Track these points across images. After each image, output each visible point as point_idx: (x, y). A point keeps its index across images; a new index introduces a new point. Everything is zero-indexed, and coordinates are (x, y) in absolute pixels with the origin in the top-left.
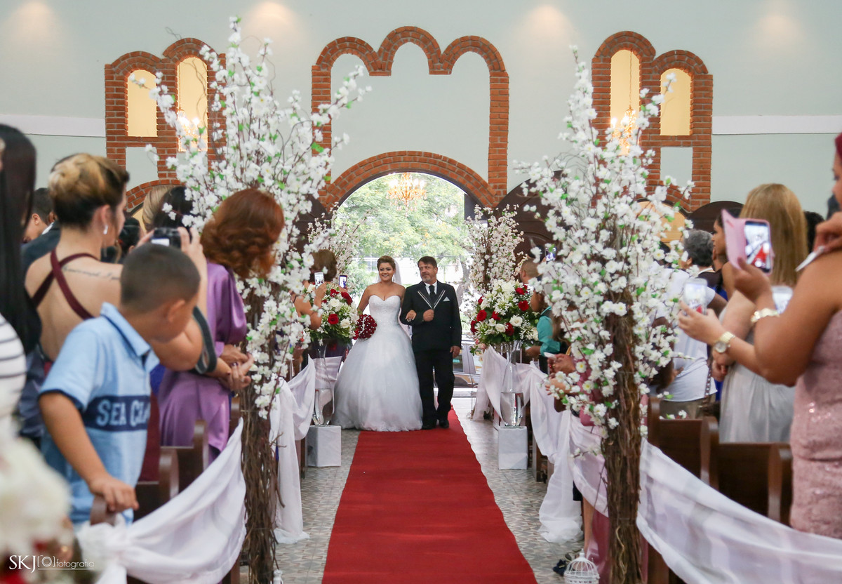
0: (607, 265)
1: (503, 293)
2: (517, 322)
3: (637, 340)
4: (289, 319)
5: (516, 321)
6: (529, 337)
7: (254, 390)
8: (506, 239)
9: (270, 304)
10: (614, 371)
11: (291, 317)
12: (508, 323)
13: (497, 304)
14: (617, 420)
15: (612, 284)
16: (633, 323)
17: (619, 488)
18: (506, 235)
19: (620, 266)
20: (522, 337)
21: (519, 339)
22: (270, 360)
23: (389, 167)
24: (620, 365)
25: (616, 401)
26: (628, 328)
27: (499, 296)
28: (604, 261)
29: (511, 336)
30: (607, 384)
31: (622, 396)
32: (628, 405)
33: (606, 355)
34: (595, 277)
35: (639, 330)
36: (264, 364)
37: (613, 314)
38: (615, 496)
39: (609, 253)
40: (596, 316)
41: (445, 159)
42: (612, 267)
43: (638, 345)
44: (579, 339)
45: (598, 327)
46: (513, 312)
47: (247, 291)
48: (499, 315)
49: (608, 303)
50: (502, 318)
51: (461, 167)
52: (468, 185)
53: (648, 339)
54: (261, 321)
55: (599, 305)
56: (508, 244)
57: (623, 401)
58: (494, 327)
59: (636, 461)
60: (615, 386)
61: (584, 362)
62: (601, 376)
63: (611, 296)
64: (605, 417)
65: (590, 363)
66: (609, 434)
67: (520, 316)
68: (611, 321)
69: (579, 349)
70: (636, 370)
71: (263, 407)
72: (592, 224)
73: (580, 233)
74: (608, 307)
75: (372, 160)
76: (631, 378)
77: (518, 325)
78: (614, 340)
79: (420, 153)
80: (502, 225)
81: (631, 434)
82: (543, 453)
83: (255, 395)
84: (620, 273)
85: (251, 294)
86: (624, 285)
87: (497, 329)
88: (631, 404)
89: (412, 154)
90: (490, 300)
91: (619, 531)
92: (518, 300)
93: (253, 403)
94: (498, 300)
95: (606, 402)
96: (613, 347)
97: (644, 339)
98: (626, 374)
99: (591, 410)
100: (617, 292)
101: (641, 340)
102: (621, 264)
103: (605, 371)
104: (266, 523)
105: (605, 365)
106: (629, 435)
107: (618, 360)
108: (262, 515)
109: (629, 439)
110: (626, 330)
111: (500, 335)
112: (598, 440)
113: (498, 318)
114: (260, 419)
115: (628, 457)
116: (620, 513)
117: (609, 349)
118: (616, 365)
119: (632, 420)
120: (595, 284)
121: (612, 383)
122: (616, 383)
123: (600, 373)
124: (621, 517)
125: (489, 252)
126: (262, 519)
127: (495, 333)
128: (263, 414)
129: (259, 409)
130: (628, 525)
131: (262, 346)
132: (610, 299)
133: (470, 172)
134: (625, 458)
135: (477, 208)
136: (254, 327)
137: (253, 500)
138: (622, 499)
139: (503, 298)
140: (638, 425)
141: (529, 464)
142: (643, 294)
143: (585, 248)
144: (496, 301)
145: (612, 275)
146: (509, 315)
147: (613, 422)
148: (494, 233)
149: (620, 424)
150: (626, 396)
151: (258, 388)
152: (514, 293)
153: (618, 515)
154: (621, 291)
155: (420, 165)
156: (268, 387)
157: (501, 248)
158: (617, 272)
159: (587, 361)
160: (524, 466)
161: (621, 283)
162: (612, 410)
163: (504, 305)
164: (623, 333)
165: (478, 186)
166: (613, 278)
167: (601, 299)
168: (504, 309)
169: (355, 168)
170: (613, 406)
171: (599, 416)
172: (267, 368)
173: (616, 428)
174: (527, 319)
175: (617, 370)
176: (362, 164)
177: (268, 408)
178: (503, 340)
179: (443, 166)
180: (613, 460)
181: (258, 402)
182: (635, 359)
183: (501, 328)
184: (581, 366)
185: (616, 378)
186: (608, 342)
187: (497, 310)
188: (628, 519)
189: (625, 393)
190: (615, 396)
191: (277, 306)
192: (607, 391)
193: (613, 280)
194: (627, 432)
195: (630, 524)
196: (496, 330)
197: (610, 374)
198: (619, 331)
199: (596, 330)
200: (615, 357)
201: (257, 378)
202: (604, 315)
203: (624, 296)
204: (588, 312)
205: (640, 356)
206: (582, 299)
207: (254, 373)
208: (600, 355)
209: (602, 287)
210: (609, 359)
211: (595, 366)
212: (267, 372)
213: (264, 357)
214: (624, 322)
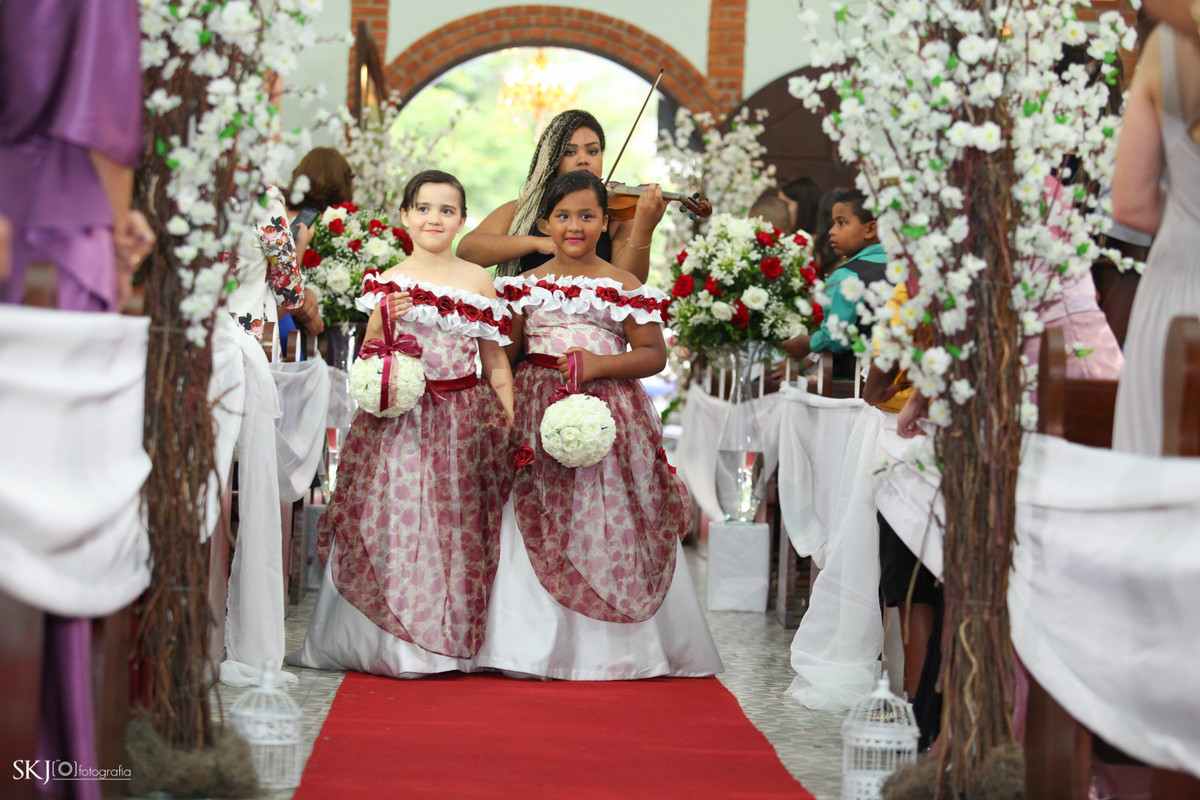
0: (962, 45)
1: (729, 241)
2: (757, 299)
3: (1018, 214)
4: (263, 131)
5: (755, 297)
6: (781, 332)
7: (179, 280)
8: (738, 178)
9: (219, 89)
10: (970, 276)
11: (268, 125)
12: (738, 302)
13: (716, 262)
14: (972, 385)
15: (972, 88)
16: (1015, 178)
17: (971, 534)
18: (740, 172)
19: (989, 47)
20: (766, 333)
21: (758, 337)
22: (217, 219)
23: (506, 35)
24: (981, 264)
25: (971, 344)
26: (1003, 188)
27: (721, 246)
28: (956, 37)
29: (744, 330)
30: (953, 306)
31: (983, 331)
32: (996, 352)
33: (952, 240)
34: (935, 68)
35: (1027, 192)
36: (205, 227)
37: (972, 152)
38: (961, 552)
39: (968, 20)
40: (933, 155)
41: (620, 24)
42: (973, 49)
43: (1023, 225)
44: (895, 206)
45: (938, 180)
46: (748, 280)
47: (175, 63)
48: (719, 282)
49: (961, 126)
50: (725, 292)
51: (653, 41)
52: (667, 78)
53: (1045, 213)
54: (202, 127)
55: (941, 134)
56: (742, 188)
57: (985, 344)
58: (708, 310)
59: (1009, 479)
60: (970, 311)
61: (905, 261)
62: (941, 290)
63: (968, 114)
64: (945, 376)
65: (917, 258)
66: (952, 416)
67: (765, 287)
68: (970, 169)
69: (894, 230)
70: (1018, 280)
71: (197, 318)
74: (964, 134)
75: (472, 20)
76: (1006, 294)
77: (758, 306)
78: (971, 210)
79: (569, 11)
80: (732, 149)
81: (1000, 417)
82: (802, 552)
83: (180, 293)
84: (991, 65)
85: (183, 73)
86: (997, 92)
87: (714, 312)
88: (1003, 353)
90: (702, 253)
91: (968, 627)
92: (759, 256)
93: (175, 312)
94: (719, 254)
95: (948, 345)
96: (970, 223)
97: (1035, 212)
98: (995, 287)
99: (916, 360)
100: (981, 105)
101: (1028, 217)
102: (993, 43)
103: (951, 275)
104: (193, 578)
105: (950, 263)
106: (996, 420)
107: (978, 254)
108: (184, 559)
109: (996, 427)
110: (997, 192)
111: (721, 325)
113: (719, 291)
114: (190, 345)
115: (993, 466)
116: (970, 589)
117: (960, 228)
118: (973, 264)
119: (1004, 386)
120: (937, 81)
121: (964, 303)
122: (972, 303)
123: (940, 283)
124: (972, 597)
126: (183, 568)
127: (711, 322)
128: (196, 334)
129: (189, 324)
130: (986, 616)
131: (201, 187)
132: (965, 118)
133: (670, 53)
134: (986, 468)
135: (682, 114)
136: (184, 143)
137: (167, 523)
138: (976, 558)
139: (729, 250)
140: (1016, 400)
141: (771, 605)
144: (715, 256)
145: (972, 67)
146: (741, 285)
147: (963, 390)
148: (716, 165)
149: (979, 393)
150: (993, 335)
151: (186, 276)
152: (752, 241)
153: (967, 594)
154: (991, 104)
155: (570, 35)
156: (212, 277)
157: (728, 196)
158: (982, 61)
159: (910, 258)
160: (760, 604)
161: (991, 86)
162: (962, 363)
163: (731, 264)
164: (991, 196)
165: (684, 81)
166: (975, 74)
167: (946, 119)
168: (730, 272)
169: (436, 35)
170: (964, 355)
171: (932, 373)
172: (210, 236)
173: (969, 401)
174: (777, 295)
175: (975, 275)
176: (452, 28)
177: (209, 323)
178: (727, 338)
179: (617, 38)
180: (961, 471)
181: (188, 306)
182: (1015, 255)
183: (723, 310)
184: (898, 270)
185: (973, 291)
186: (958, 213)
187: (717, 274)
188: (989, 603)
189: (992, 327)
190: (969, 332)
191: (237, 92)
192: (952, 321)
193: (973, 80)
194: (993, 411)
195: (992, 614)
196: (712, 316)
197: (960, 281)
198: (984, 193)
199: (933, 187)
200: (972, 245)
201: (186, 253)
202: (951, 154)
203: (997, 113)
204: (917, 146)
205: (1027, 250)
206: (904, 119)
207: (181, 240)
208: (939, 241)
209: (949, 92)
210: (958, 250)
211: (928, 267)
212: (210, 245)
213: (206, 212)
214: (994, 170)
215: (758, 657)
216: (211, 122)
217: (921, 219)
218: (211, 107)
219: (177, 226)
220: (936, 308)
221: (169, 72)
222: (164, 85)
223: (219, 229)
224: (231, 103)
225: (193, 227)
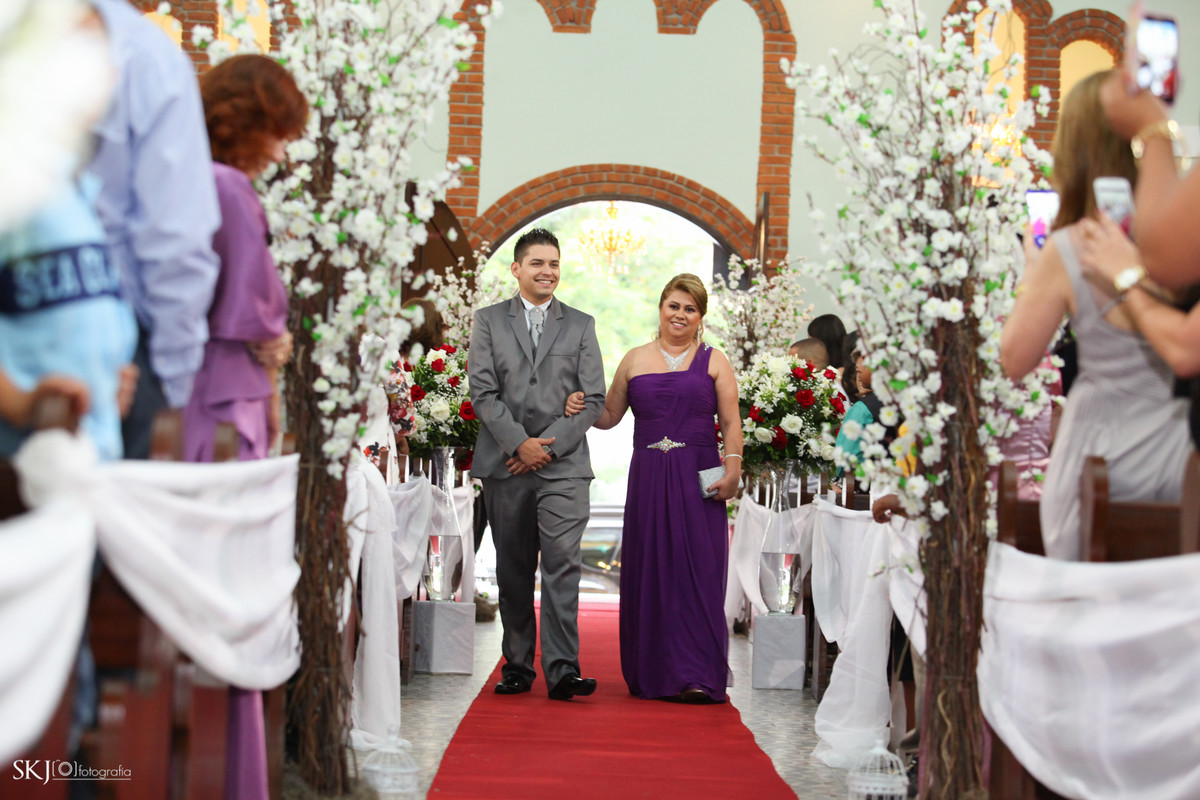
0: (935, 237)
1: (769, 375)
2: (795, 425)
3: (983, 370)
4: (386, 309)
5: (792, 423)
6: (814, 452)
7: (322, 427)
8: (782, 315)
9: (354, 277)
10: (943, 420)
11: (390, 305)
12: (778, 427)
13: (758, 394)
14: (946, 505)
15: (944, 271)
16: (979, 340)
17: (946, 623)
18: (784, 309)
19: (956, 239)
20: (801, 453)
21: (795, 457)
22: (351, 379)
23: (582, 191)
24: (952, 410)
25: (945, 473)
26: (970, 350)
27: (762, 379)
28: (930, 231)
29: (783, 451)
30: (931, 443)
31: (955, 464)
32: (965, 479)
33: (928, 391)
34: (913, 256)
35: (989, 352)
36: (340, 386)
37: (943, 322)
38: (938, 638)
39: (940, 218)
40: (914, 325)
41: (681, 180)
42: (943, 240)
43: (987, 378)
44: (885, 364)
45: (917, 343)
46: (786, 409)
47: (318, 258)
48: (761, 410)
49: (935, 302)
50: (767, 418)
51: (709, 195)
52: (720, 226)
54: (339, 307)
55: (919, 307)
56: (786, 324)
57: (957, 472)
58: (752, 434)
59: (978, 578)
60: (944, 447)
61: (894, 407)
62: (922, 430)
63: (940, 292)
64: (925, 499)
65: (903, 406)
66: (931, 530)
67: (800, 415)
68: (942, 335)
69: (884, 383)
70: (982, 422)
71: (335, 457)
72: (910, 166)
73: (892, 182)
74: (935, 308)
75: (552, 177)
76: (972, 435)
77: (795, 431)
78: (944, 368)
79: (636, 169)
80: (777, 290)
81: (969, 530)
83: (322, 437)
84: (958, 253)
85: (324, 265)
86: (964, 274)
87: (757, 436)
88: (970, 480)
89: (623, 169)
90: (747, 386)
91: (945, 699)
92: (795, 389)
93: (319, 452)
94: (760, 387)
95: (928, 475)
96: (943, 379)
98: (963, 428)
99: (901, 486)
100: (951, 284)
101: (991, 372)
102: (959, 235)
103: (927, 418)
104: (333, 661)
105: (928, 409)
106: (965, 533)
107: (949, 401)
108: (326, 647)
109: (965, 539)
110: (966, 352)
111: (763, 446)
112: (914, 543)
113: (761, 418)
114: (331, 478)
115: (964, 569)
116: (946, 665)
117: (934, 381)
118: (946, 410)
119: (971, 506)
120: (913, 267)
121: (939, 441)
122: (945, 441)
123: (920, 425)
124: (948, 674)
125: (752, 337)
126: (325, 652)
127: (754, 445)
128: (335, 470)
129: (329, 461)
130: (959, 688)
131: (339, 354)
132: (938, 295)
133: (724, 204)
134: (958, 571)
135: (734, 259)
136: (325, 320)
137: (313, 618)
138: (951, 643)
139: (769, 383)
140: (982, 516)
141: (807, 684)
142: (997, 292)
143: (897, 208)
144: (758, 389)
145: (943, 255)
146: (780, 412)
147: (939, 509)
149: (951, 511)
150: (962, 465)
151: (327, 424)
152: (789, 375)
153: (943, 670)
154: (958, 283)
155: (636, 190)
156: (347, 424)
157: (774, 331)
158: (951, 250)
159: (897, 404)
160: (798, 683)
161: (958, 269)
162: (939, 488)
163: (771, 396)
164: (960, 356)
165: (737, 229)
166: (946, 259)
167: (924, 295)
168: (771, 403)
169: (521, 191)
170: (940, 481)
171: (914, 497)
172: (345, 392)
173: (944, 518)
174: (810, 421)
175: (947, 419)
176: (534, 184)
177: (345, 461)
178: (768, 458)
179: (678, 192)
180: (938, 574)
181: (329, 447)
182: (980, 402)
183: (765, 434)
184: (889, 414)
185: (946, 431)
186: (934, 369)
187: (759, 404)
188: (961, 678)
189: (961, 459)
190: (944, 464)
191: (368, 281)
192: (931, 455)
193: (945, 265)
194: (963, 526)
195: (964, 686)
196: (755, 439)
197: (935, 423)
198: (954, 353)
199: (914, 349)
200: (945, 395)
201: (327, 406)
202: (929, 324)
203: (963, 291)
204: (901, 318)
205: (989, 398)
206: (891, 295)
207: (323, 396)
208: (919, 392)
209: (925, 275)
210: (934, 399)
211: (911, 412)
212: (346, 399)
213: (342, 373)
214: (961, 337)
215: (792, 725)
216: (347, 303)
217: (903, 375)
218: (345, 292)
219: (321, 385)
220: (919, 445)
221: (313, 265)
222: (309, 274)
223: (352, 386)
224: (362, 288)
225: (332, 385)
